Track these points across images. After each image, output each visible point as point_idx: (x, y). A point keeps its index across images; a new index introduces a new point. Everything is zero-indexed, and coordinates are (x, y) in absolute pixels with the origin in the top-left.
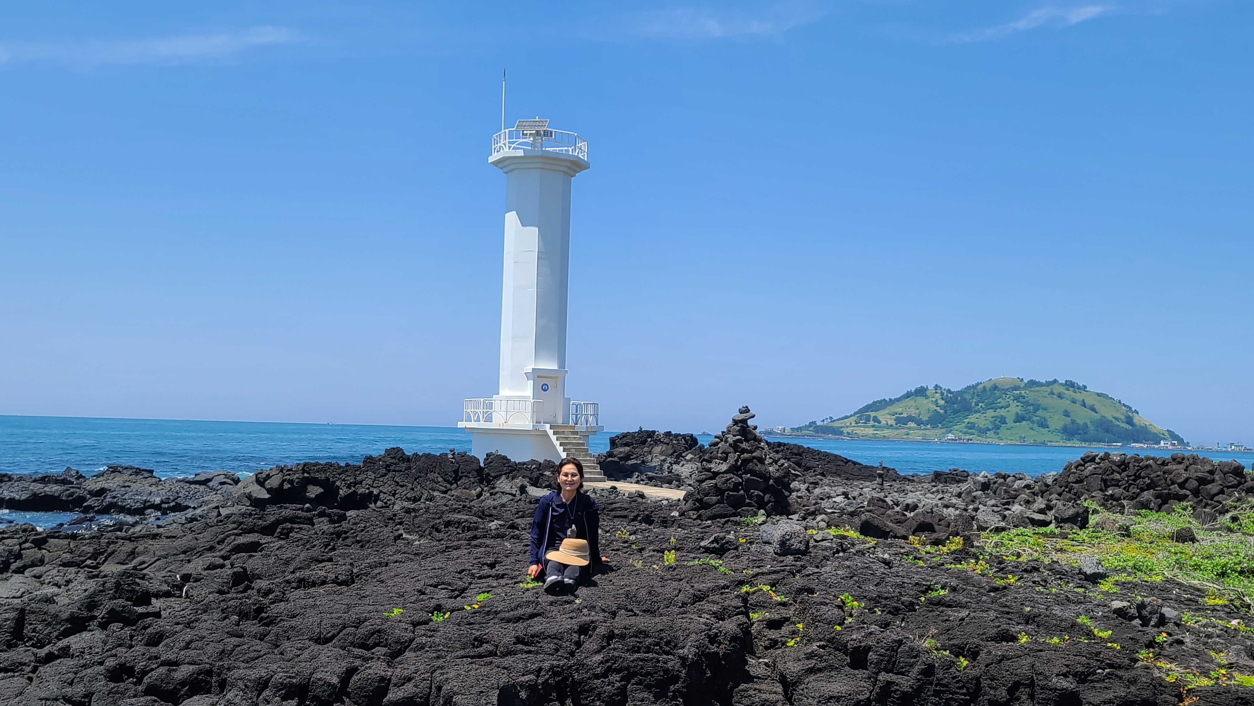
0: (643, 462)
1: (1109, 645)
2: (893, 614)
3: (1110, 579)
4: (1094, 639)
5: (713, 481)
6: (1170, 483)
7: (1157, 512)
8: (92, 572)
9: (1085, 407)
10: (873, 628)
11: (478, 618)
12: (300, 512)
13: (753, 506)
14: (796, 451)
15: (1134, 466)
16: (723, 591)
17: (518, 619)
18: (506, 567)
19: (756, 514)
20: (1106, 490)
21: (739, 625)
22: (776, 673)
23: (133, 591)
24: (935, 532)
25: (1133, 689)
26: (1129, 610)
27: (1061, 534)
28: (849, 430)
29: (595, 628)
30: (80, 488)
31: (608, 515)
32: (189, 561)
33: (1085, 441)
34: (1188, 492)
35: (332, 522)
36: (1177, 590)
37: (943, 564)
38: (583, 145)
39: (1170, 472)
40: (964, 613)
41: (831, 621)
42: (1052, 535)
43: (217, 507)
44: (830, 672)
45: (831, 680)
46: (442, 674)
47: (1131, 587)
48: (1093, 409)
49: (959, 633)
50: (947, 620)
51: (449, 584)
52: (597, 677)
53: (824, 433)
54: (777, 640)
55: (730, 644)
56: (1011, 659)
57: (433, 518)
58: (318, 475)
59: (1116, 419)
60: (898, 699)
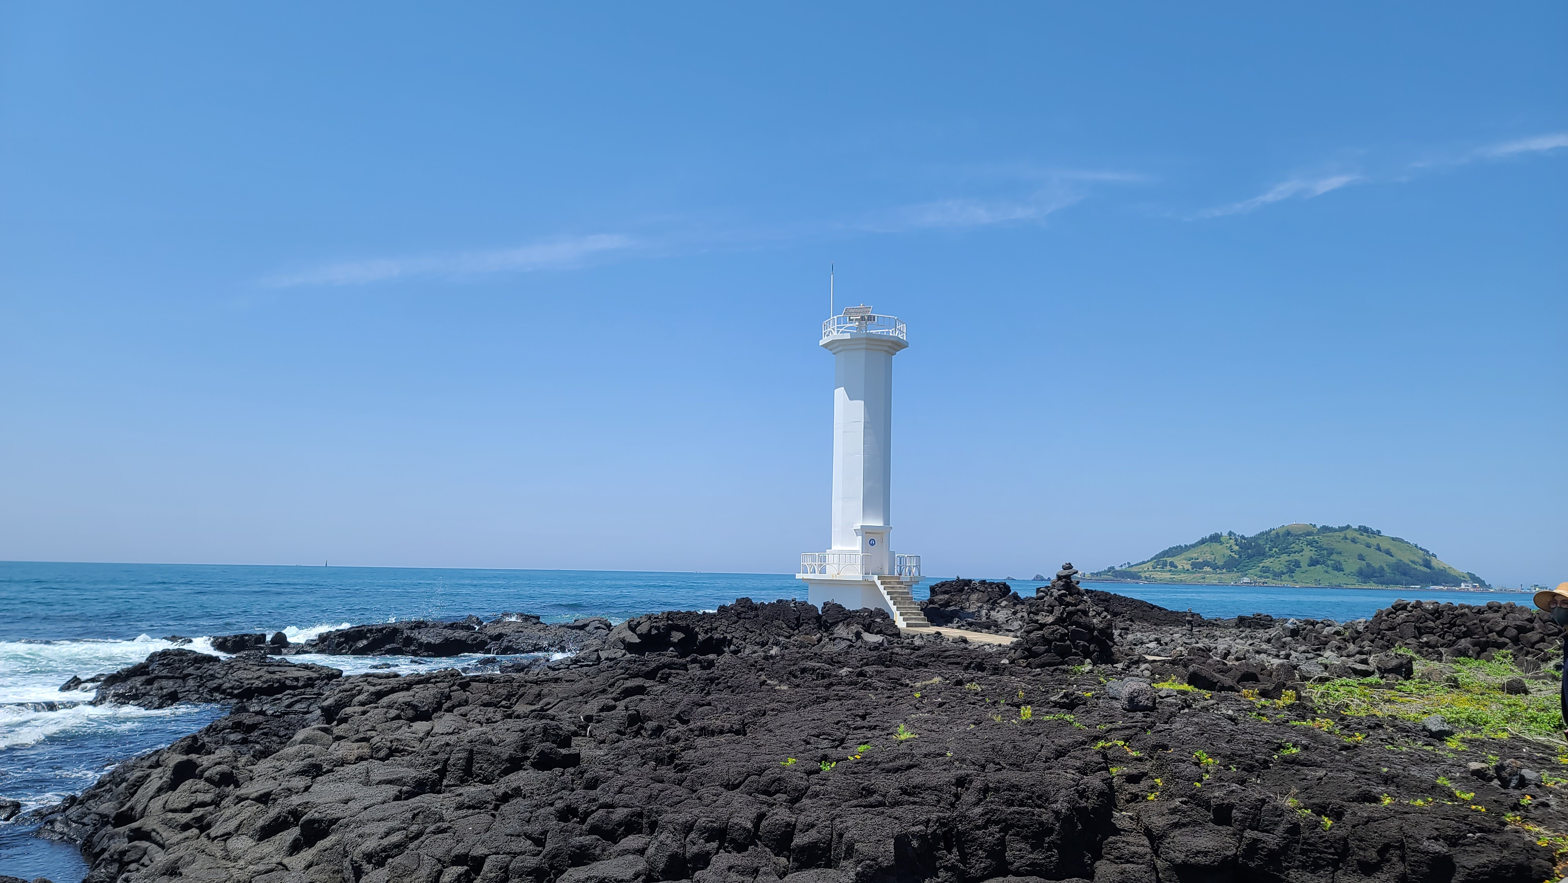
0: (962, 608)
1: (1473, 807)
2: (1248, 771)
3: (1456, 736)
4: (1456, 801)
5: (1040, 632)
6: (1487, 630)
7: (1476, 659)
8: (506, 711)
9: (1381, 551)
10: (1234, 786)
11: (861, 768)
12: (675, 659)
13: (1080, 655)
14: (1103, 598)
15: (1449, 614)
16: (1083, 747)
17: (896, 770)
18: (877, 718)
19: (1082, 663)
20: (1420, 638)
21: (1103, 780)
22: (1141, 826)
23: (558, 735)
24: (1259, 681)
25: (1506, 853)
26: (1488, 772)
27: (1387, 684)
28: (1147, 574)
29: (971, 782)
30: (481, 633)
31: (943, 662)
32: (586, 703)
33: (1382, 583)
34: (1507, 640)
35: (703, 668)
36: (1528, 748)
37: (1287, 721)
38: (903, 327)
39: (1487, 621)
40: (1321, 773)
41: (1190, 778)
42: (1378, 686)
43: (597, 651)
44: (1194, 827)
45: (1195, 834)
46: (842, 822)
47: (1479, 744)
48: (1388, 553)
49: (1318, 792)
50: (1304, 779)
51: (829, 735)
52: (978, 828)
53: (1123, 578)
54: (1138, 794)
55: (1098, 799)
56: (1378, 820)
57: (789, 665)
58: (680, 623)
59: (1413, 562)
60: (1265, 856)
